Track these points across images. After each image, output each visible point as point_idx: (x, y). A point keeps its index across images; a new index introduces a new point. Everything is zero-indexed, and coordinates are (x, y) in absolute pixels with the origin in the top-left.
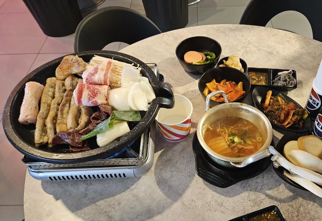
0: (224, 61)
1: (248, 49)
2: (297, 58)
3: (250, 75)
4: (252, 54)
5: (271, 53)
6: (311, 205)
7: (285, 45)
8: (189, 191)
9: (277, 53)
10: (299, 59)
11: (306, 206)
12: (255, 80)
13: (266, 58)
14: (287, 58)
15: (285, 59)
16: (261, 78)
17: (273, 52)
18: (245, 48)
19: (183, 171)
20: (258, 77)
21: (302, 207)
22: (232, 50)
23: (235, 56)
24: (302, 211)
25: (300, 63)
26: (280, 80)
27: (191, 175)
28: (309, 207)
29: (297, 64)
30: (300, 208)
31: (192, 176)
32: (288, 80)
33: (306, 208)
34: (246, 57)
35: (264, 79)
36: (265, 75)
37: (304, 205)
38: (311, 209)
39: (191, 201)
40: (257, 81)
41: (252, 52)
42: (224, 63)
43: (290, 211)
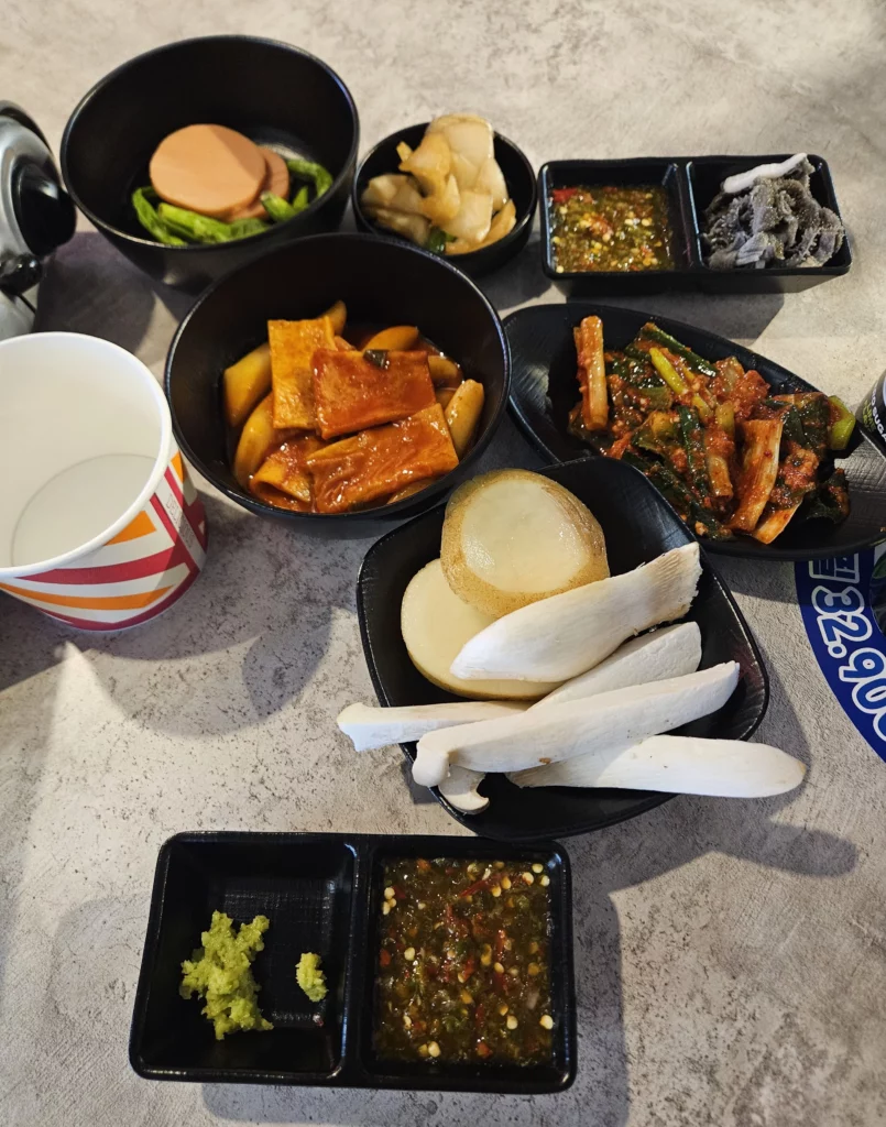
0: (403, 150)
1: (583, 23)
2: (851, 93)
3: (564, 210)
4: (603, 51)
5: (707, 54)
6: (828, 1071)
7: (791, 11)
8: (105, 916)
9: (744, 52)
10: (859, 95)
11: (795, 1076)
12: (599, 238)
13: (678, 79)
14: (795, 87)
15: (784, 94)
16: (631, 222)
17: (720, 45)
18: (569, 17)
19: (91, 781)
20: (609, 221)
21: (768, 1079)
22: (497, 21)
23: (463, 121)
24: (767, 1113)
25: (863, 119)
26: (744, 224)
27: (132, 805)
28: (816, 1085)
29: (844, 128)
30: (759, 1085)
31: (136, 815)
32: (791, 219)
33: (796, 1094)
34: (572, 67)
35: (648, 228)
36: (651, 202)
37: (785, 1070)
38: (823, 1103)
39: (100, 988)
40: (608, 244)
41: (603, 42)
42: (398, 160)
43: (691, 1104)
